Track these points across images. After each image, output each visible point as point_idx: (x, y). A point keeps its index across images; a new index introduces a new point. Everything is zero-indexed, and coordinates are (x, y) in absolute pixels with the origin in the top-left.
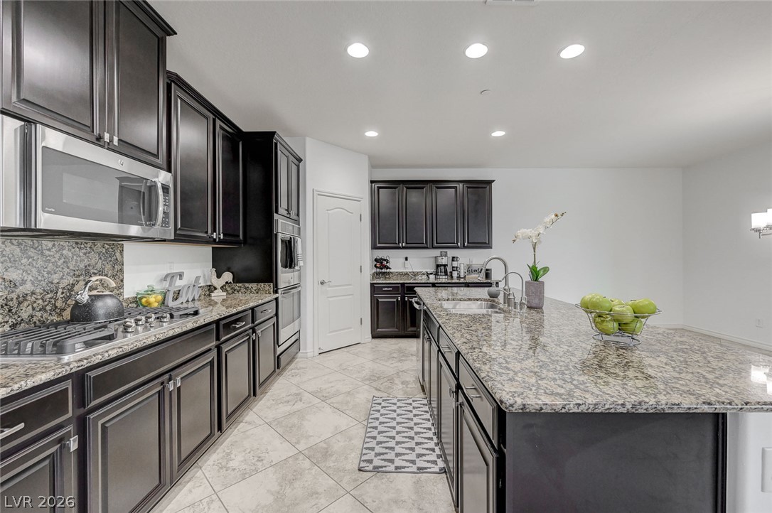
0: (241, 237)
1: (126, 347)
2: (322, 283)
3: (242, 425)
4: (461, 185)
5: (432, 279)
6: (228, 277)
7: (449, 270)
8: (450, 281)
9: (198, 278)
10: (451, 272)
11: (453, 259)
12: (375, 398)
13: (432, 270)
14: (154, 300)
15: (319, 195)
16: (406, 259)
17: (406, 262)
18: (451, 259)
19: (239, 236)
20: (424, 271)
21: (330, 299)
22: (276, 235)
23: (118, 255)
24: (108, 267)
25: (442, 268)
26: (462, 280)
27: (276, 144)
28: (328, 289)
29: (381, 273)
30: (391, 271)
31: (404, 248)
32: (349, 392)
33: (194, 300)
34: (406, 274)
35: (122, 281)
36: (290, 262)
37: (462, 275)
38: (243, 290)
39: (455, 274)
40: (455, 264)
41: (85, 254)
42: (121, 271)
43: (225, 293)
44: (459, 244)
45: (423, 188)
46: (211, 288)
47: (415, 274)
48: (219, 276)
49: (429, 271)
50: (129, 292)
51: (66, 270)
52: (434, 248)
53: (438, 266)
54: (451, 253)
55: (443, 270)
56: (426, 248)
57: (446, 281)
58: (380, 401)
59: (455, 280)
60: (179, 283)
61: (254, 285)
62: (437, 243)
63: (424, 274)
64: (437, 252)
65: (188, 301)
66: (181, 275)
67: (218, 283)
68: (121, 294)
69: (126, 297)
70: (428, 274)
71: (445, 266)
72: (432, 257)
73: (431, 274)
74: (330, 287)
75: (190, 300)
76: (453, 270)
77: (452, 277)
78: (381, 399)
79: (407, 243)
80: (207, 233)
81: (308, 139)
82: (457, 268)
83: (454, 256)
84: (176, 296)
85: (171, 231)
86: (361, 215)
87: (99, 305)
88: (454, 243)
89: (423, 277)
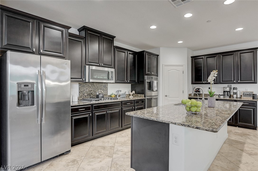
0: (136, 81)
1: (99, 102)
2: (166, 96)
4: (237, 52)
5: (222, 97)
6: (134, 92)
7: (232, 94)
8: (232, 99)
9: (126, 92)
13: (222, 93)
14: (113, 96)
15: (165, 66)
16: (209, 88)
17: (209, 90)
21: (169, 102)
23: (107, 86)
24: (105, 88)
25: (226, 93)
26: (239, 99)
27: (145, 54)
28: (169, 98)
30: (201, 93)
31: (205, 83)
33: (124, 97)
35: (107, 91)
37: (239, 97)
38: (137, 96)
39: (235, 96)
40: (235, 91)
41: (101, 86)
42: (107, 89)
43: (133, 97)
44: (235, 81)
45: (215, 57)
46: (130, 95)
48: (132, 92)
50: (109, 94)
51: (98, 89)
52: (220, 83)
53: (224, 92)
59: (235, 99)
60: (120, 93)
61: (139, 95)
62: (222, 81)
65: (122, 97)
66: (121, 91)
67: (131, 94)
68: (107, 94)
69: (108, 95)
70: (219, 95)
71: (228, 92)
72: (222, 88)
73: (221, 95)
74: (169, 97)
75: (123, 97)
76: (234, 94)
77: (233, 97)
79: (207, 81)
80: (125, 81)
81: (160, 48)
82: (236, 93)
83: (234, 87)
84: (119, 96)
85: (113, 81)
86: (183, 71)
87: (100, 95)
88: (232, 81)
89: (217, 96)
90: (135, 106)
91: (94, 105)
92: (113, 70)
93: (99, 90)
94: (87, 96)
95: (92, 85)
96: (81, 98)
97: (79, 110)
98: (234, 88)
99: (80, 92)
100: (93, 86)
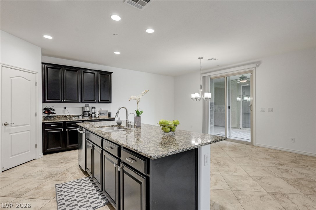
2: (5, 125)
4: (97, 72)
5: (81, 118)
7: (90, 113)
8: (91, 119)
10: (91, 115)
11: (92, 108)
13: (81, 113)
15: (3, 66)
16: (65, 108)
17: (65, 110)
18: (91, 108)
20: (76, 114)
25: (87, 113)
26: (97, 118)
29: (48, 116)
30: (55, 115)
31: (64, 102)
34: (65, 116)
37: (97, 116)
39: (93, 115)
40: (93, 111)
44: (96, 101)
45: (76, 71)
47: (71, 116)
49: (79, 114)
52: (82, 102)
53: (84, 112)
54: (91, 105)
55: (87, 114)
56: (78, 102)
57: (89, 119)
59: (94, 119)
62: (84, 100)
63: (76, 116)
64: (83, 105)
70: (78, 116)
71: (88, 112)
72: (81, 107)
73: (80, 116)
76: (92, 114)
77: (91, 117)
79: (66, 100)
82: (94, 112)
83: (93, 106)
88: (93, 100)
89: (76, 117)
98: (93, 107)
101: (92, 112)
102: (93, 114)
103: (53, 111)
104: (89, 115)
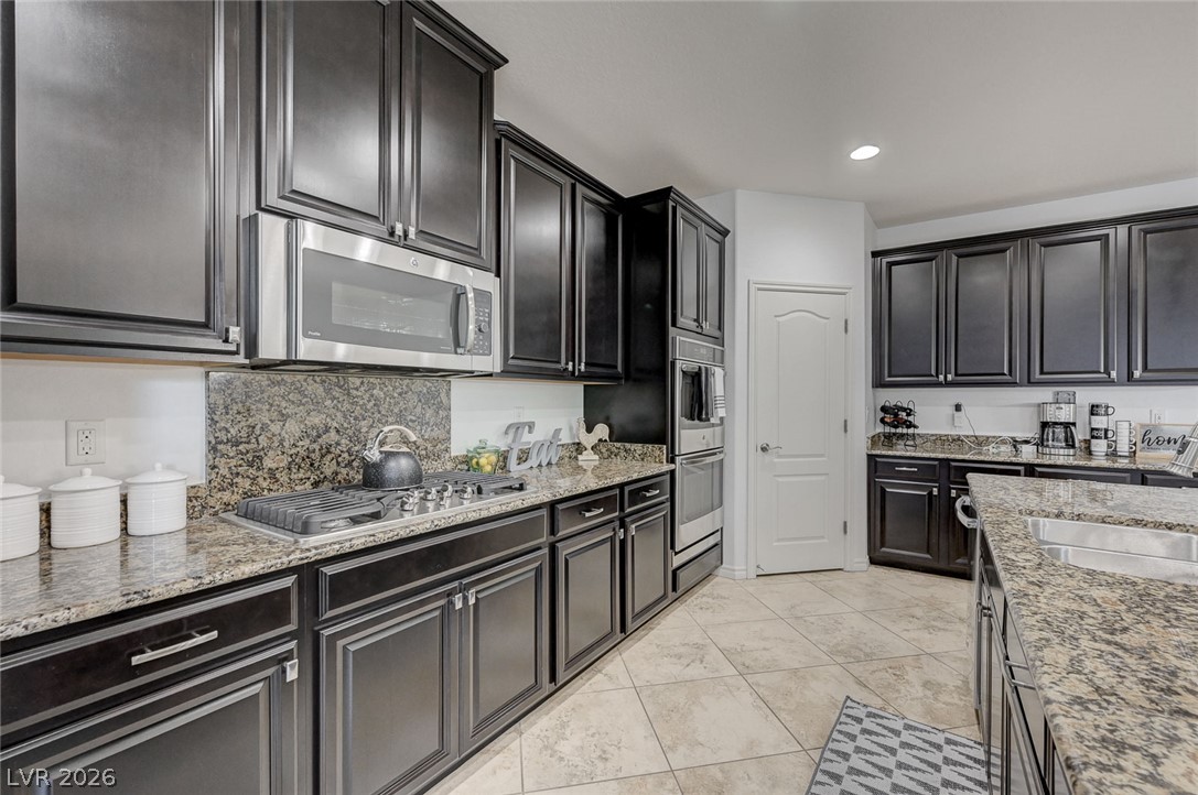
0: (620, 369)
1: (381, 535)
2: (764, 449)
3: (599, 677)
4: (1122, 230)
5: (1028, 454)
6: (602, 431)
7: (1080, 434)
8: (1081, 463)
9: (558, 431)
10: (1088, 442)
11: (1094, 410)
12: (849, 703)
13: (1032, 432)
14: (487, 462)
15: (759, 289)
16: (958, 408)
17: (957, 414)
18: (1087, 409)
19: (616, 367)
20: (1006, 434)
21: (780, 479)
22: (673, 364)
23: (443, 395)
24: (429, 413)
25: (1060, 432)
26: (1123, 463)
27: (674, 209)
28: (776, 460)
29: (894, 434)
30: (917, 431)
31: (948, 384)
32: (795, 671)
33: (549, 464)
34: (958, 439)
35: (449, 432)
36: (698, 408)
37: (1123, 448)
38: (623, 454)
39: (1100, 446)
40: (1100, 422)
41: (400, 394)
42: (448, 418)
43: (597, 457)
44: (1114, 374)
45: (1003, 251)
47: (980, 442)
48: (589, 430)
49: (1020, 436)
50: (458, 448)
51: (377, 416)
52: (1030, 383)
53: (1044, 425)
54: (1087, 396)
55: (1062, 436)
56: (1013, 384)
57: (1071, 461)
58: (861, 713)
59: (1100, 461)
60: (528, 438)
61: (638, 448)
62: (1042, 373)
63: (1004, 442)
64: (1045, 394)
65: (540, 465)
66: (531, 426)
67: (588, 440)
68: (447, 450)
69: (453, 454)
70: (1015, 443)
71: (1067, 425)
72: (1030, 405)
73: (1027, 442)
74: (780, 456)
75: (544, 464)
76: (1093, 437)
77: (1089, 452)
78: (865, 710)
79: (956, 375)
80: (559, 362)
81: (739, 193)
82: (1106, 431)
83: (1095, 402)
84: (523, 457)
85: (493, 363)
86: (846, 322)
87: (392, 464)
88: (1100, 372)
89: (1003, 448)
90: (628, 520)
91: (329, 570)
92: (489, 283)
93: (386, 429)
94: (283, 478)
95: (328, 391)
96: (226, 496)
97: (136, 660)
98: (1097, 406)
99: (213, 449)
100: (337, 392)
101: (1093, 429)
102: (1097, 438)
103: (911, 418)
104: (1070, 443)
